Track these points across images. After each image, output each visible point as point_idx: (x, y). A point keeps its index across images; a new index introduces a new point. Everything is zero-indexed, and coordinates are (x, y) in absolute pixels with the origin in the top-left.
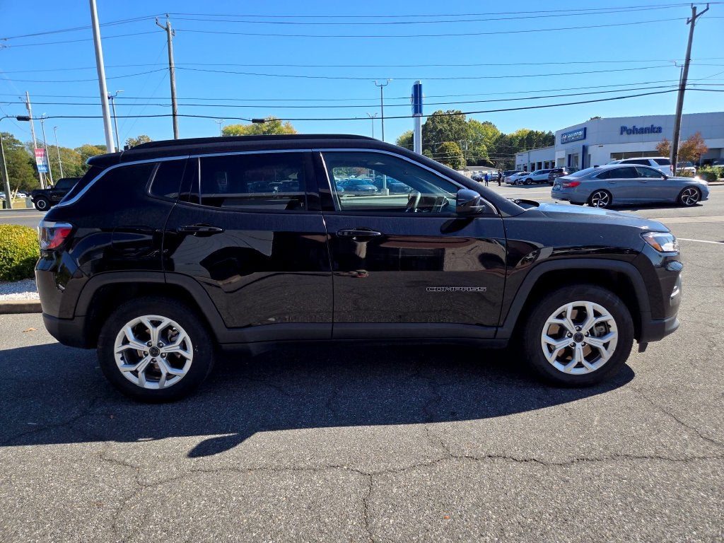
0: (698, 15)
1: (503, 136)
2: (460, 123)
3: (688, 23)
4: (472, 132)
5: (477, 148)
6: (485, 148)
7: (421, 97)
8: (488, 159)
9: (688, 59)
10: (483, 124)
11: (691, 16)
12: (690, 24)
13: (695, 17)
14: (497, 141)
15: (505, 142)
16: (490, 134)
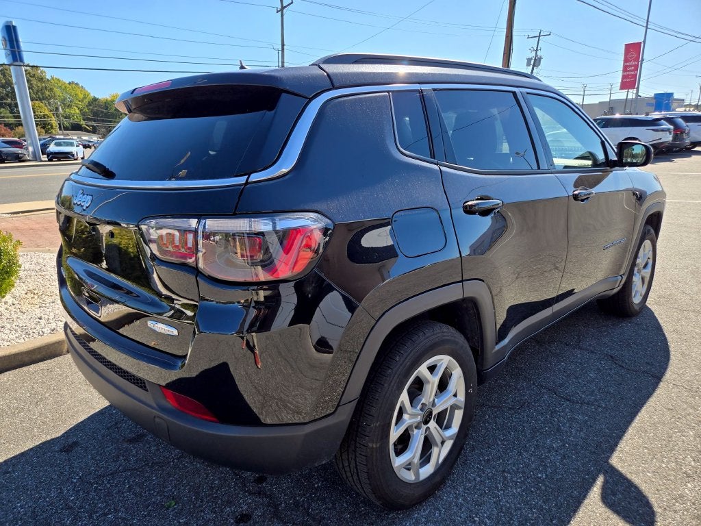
0: (285, 7)
1: (95, 100)
2: (41, 80)
3: (278, 12)
4: (57, 91)
5: (67, 110)
6: (78, 111)
7: (17, 41)
8: (83, 123)
9: (283, 45)
10: (70, 83)
11: (280, 7)
12: (280, 13)
13: (283, 8)
14: (90, 104)
15: (100, 106)
16: (81, 96)
